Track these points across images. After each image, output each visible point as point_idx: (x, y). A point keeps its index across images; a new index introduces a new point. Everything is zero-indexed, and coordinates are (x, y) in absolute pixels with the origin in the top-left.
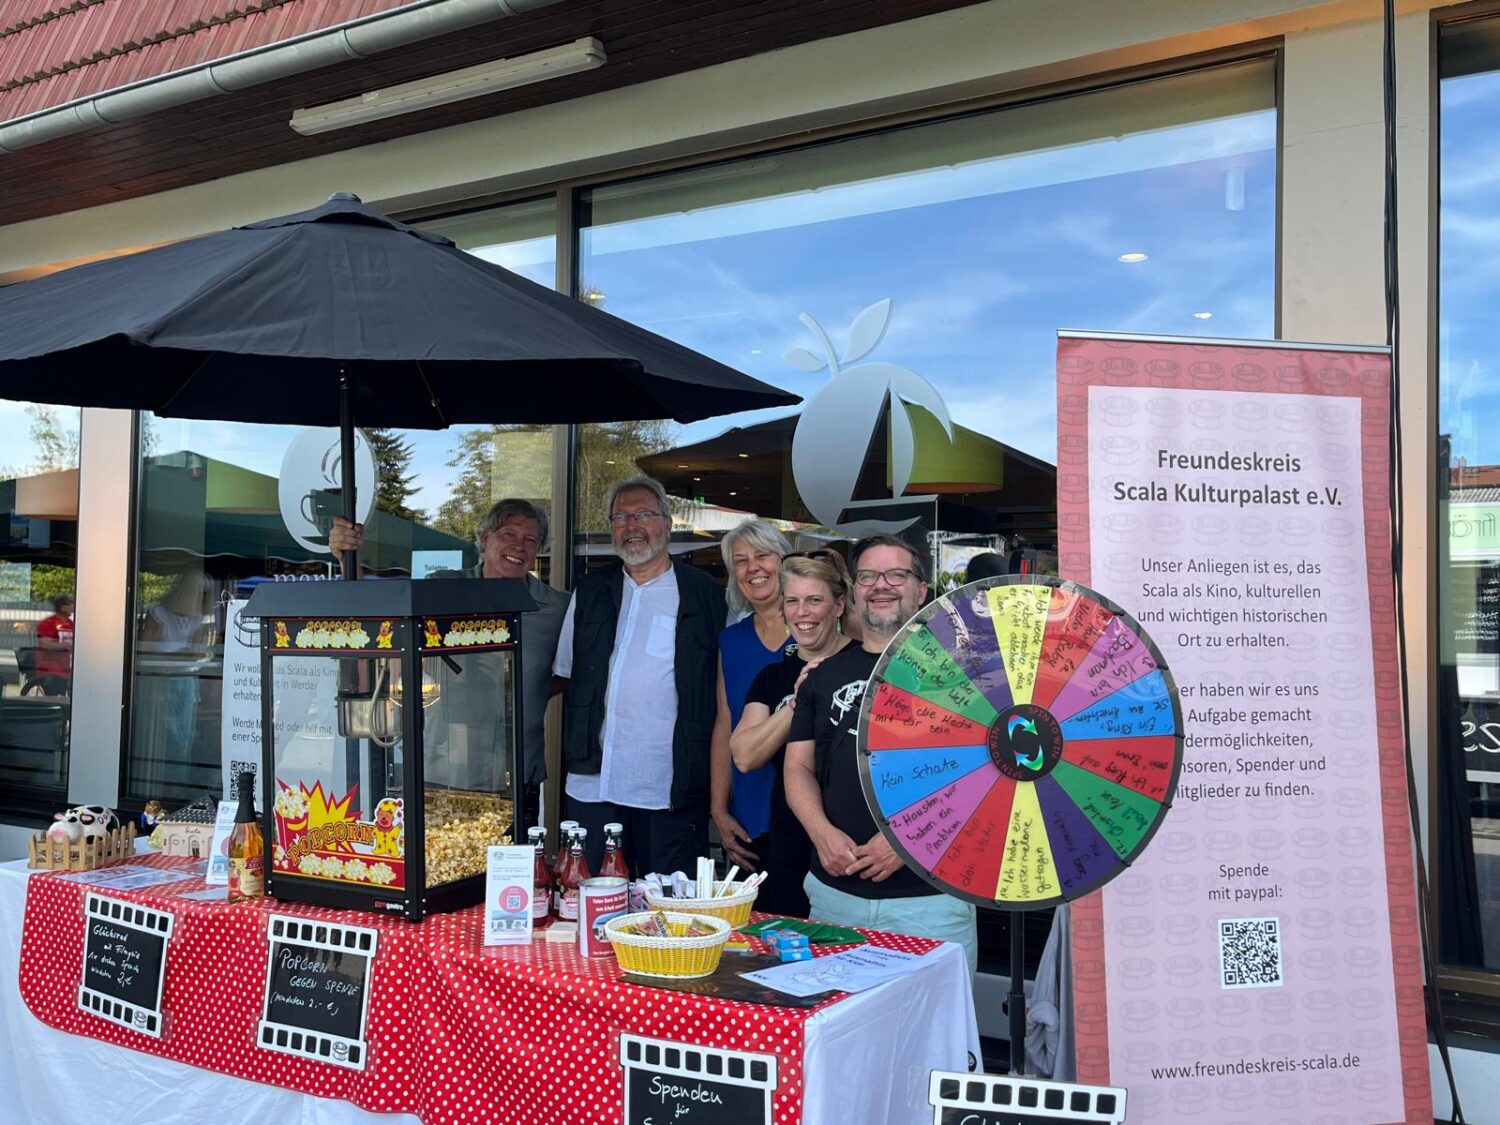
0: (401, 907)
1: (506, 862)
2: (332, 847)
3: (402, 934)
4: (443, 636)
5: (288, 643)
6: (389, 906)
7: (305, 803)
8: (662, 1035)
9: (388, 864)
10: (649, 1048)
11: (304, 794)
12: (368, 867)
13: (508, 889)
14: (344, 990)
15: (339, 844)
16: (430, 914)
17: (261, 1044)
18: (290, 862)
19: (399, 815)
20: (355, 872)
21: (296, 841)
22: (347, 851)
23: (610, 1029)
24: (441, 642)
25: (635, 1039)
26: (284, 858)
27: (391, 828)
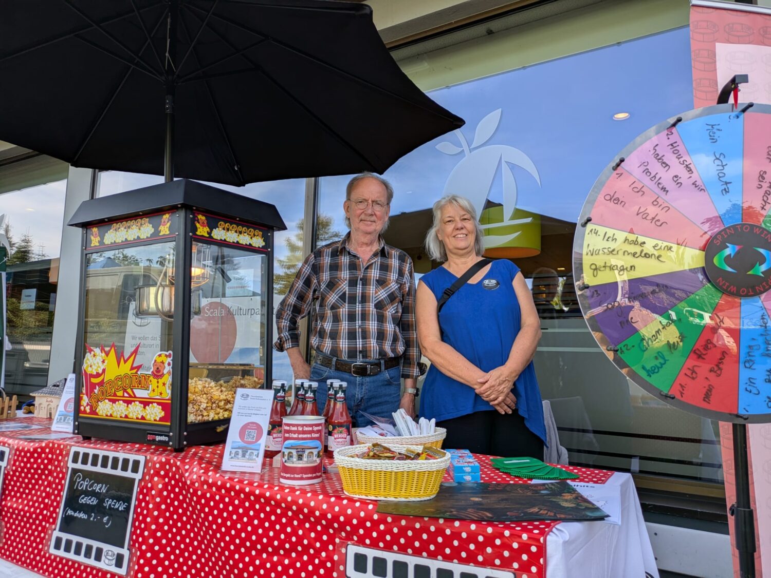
0: (166, 439)
1: (249, 403)
2: (120, 393)
3: (164, 460)
4: (211, 230)
5: (99, 242)
6: (158, 438)
7: (103, 362)
8: (388, 547)
9: (159, 404)
10: (376, 560)
11: (103, 354)
12: (144, 407)
13: (248, 424)
14: (117, 506)
15: (125, 391)
16: (190, 445)
17: (52, 551)
18: (91, 409)
19: (169, 364)
20: (135, 411)
21: (96, 391)
22: (130, 396)
23: (337, 540)
24: (209, 233)
25: (362, 550)
26: (88, 405)
27: (162, 375)
